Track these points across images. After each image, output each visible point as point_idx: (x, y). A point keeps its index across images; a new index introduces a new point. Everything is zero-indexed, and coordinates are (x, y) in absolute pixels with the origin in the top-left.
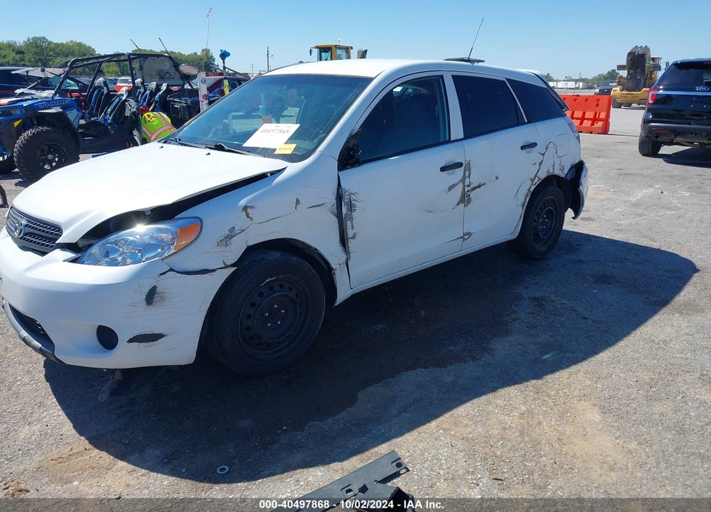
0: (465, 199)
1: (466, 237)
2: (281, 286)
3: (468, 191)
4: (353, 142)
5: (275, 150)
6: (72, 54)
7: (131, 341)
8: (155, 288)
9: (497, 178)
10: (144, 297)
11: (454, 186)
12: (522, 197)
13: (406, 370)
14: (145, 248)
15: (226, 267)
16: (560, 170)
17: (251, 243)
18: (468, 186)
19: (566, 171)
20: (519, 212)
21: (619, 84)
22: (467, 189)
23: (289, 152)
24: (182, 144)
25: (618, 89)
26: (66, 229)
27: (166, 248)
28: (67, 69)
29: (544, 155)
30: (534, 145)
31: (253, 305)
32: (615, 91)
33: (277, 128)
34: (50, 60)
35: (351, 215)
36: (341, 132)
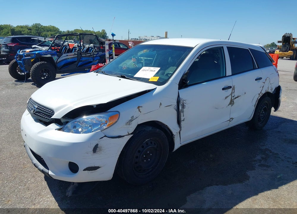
0: (232, 103)
1: (231, 120)
2: (151, 143)
3: (233, 99)
4: (185, 76)
5: (149, 79)
6: (50, 30)
7: (85, 170)
8: (97, 145)
9: (245, 93)
10: (92, 149)
11: (228, 97)
12: (254, 102)
13: (208, 186)
14: (93, 125)
15: (129, 134)
16: (271, 90)
17: (139, 123)
18: (233, 97)
19: (273, 90)
20: (253, 108)
21: (278, 49)
22: (233, 98)
23: (156, 80)
24: (105, 74)
25: (278, 51)
26: (56, 112)
27: (102, 125)
28: (54, 39)
29: (264, 83)
30: (260, 79)
31: (139, 152)
32: (276, 52)
33: (149, 69)
34: (41, 33)
35: (183, 110)
36: (180, 72)
